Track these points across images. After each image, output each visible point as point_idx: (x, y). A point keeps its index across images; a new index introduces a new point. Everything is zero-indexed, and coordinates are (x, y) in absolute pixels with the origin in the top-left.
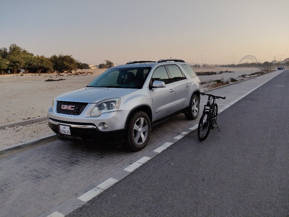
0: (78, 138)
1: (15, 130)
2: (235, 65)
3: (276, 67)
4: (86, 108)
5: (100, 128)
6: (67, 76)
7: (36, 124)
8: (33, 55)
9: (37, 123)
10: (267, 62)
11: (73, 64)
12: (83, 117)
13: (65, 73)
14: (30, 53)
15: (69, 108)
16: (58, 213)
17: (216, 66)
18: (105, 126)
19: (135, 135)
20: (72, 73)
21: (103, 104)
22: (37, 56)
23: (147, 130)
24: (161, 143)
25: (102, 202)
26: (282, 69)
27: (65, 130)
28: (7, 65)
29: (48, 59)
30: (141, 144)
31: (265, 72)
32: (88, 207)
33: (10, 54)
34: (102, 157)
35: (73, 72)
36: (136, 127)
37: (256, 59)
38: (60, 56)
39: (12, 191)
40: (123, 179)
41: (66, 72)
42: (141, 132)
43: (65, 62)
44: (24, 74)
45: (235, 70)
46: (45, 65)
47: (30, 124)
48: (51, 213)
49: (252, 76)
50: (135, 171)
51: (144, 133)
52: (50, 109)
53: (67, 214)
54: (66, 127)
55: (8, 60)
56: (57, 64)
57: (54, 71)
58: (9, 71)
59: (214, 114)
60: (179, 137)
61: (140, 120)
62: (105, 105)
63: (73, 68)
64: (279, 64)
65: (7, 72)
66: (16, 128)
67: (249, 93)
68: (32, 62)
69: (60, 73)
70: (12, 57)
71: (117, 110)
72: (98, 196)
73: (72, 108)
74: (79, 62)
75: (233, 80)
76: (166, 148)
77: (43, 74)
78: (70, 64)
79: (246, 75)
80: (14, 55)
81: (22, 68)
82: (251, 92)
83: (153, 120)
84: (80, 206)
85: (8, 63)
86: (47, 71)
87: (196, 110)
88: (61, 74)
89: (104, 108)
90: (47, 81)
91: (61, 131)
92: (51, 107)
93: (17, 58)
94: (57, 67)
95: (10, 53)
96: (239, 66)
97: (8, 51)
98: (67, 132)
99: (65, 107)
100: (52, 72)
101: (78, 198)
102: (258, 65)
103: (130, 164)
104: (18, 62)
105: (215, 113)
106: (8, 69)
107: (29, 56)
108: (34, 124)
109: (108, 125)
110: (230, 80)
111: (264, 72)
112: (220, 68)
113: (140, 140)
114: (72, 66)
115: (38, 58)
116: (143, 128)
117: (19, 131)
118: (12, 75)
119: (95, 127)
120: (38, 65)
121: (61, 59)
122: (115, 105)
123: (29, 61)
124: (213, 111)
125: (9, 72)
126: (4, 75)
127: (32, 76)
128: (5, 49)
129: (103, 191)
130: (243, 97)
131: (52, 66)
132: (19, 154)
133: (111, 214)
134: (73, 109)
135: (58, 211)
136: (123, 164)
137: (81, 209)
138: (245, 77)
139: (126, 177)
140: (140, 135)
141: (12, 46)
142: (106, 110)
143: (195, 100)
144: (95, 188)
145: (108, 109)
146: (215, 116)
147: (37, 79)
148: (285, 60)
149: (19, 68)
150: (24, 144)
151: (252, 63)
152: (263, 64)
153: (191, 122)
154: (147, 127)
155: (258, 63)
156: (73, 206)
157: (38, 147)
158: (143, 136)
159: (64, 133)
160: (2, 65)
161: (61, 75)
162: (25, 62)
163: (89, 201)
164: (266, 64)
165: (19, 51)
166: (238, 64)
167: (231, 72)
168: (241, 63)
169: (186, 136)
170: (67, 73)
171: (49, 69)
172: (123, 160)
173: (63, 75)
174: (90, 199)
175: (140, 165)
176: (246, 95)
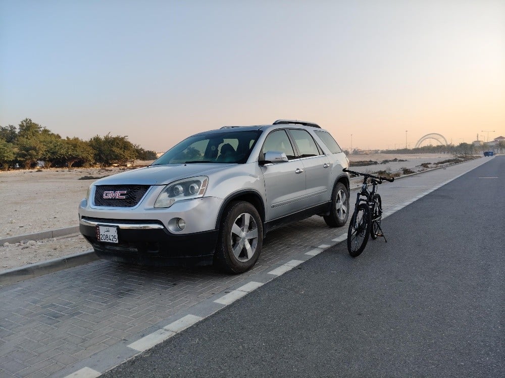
0: (132, 249)
1: (21, 247)
2: (409, 150)
3: (481, 152)
4: (146, 193)
5: (171, 228)
6: (117, 171)
7: (58, 238)
8: (59, 137)
9: (61, 237)
10: (464, 143)
11: (129, 152)
12: (142, 210)
13: (114, 166)
14: (56, 133)
15: (118, 194)
16: (91, 369)
17: (376, 152)
18: (180, 225)
19: (235, 245)
20: (126, 166)
21: (177, 186)
22: (66, 139)
23: (256, 235)
24: (282, 261)
25: (171, 351)
26: (492, 155)
27: (109, 234)
28: (14, 154)
29: (86, 143)
30: (245, 260)
31: (463, 159)
32: (145, 360)
33: (19, 136)
34: (175, 284)
35: (129, 165)
36: (235, 228)
37: (444, 138)
38: (106, 138)
39: (7, 338)
40: (213, 316)
41: (116, 165)
42: (244, 238)
43: (114, 149)
44: (43, 170)
45: (409, 157)
46: (81, 153)
47: (49, 238)
48: (77, 370)
49: (440, 165)
50: (234, 304)
51: (251, 241)
52: (83, 202)
53: (107, 371)
54: (111, 228)
55: (16, 146)
56: (101, 152)
57: (95, 164)
58: (17, 164)
59: (376, 213)
60: (314, 253)
61: (243, 217)
62: (181, 188)
63: (129, 158)
64: (485, 146)
65: (14, 166)
66: (22, 244)
67: (436, 189)
68: (57, 148)
69: (105, 166)
70: (24, 140)
71: (201, 196)
72: (164, 342)
73: (121, 195)
74: (140, 148)
75: (406, 171)
76: (290, 268)
77: (76, 169)
78: (124, 152)
79: (429, 164)
80: (27, 138)
81: (41, 160)
82: (439, 187)
83: (266, 220)
84: (130, 359)
85: (16, 150)
86: (83, 162)
87: (343, 211)
88: (107, 168)
89: (178, 193)
90: (82, 179)
91: (101, 236)
92: (84, 199)
93: (32, 142)
94: (100, 157)
95: (21, 135)
96: (416, 151)
97: (17, 131)
98: (111, 238)
99: (109, 195)
100: (91, 166)
101: (129, 346)
102: (450, 149)
103: (225, 292)
104: (34, 149)
105: (378, 210)
106: (15, 161)
107: (53, 139)
108: (55, 239)
109: (185, 223)
110: (402, 172)
111: (459, 159)
112: (383, 154)
113: (244, 253)
114: (127, 154)
115: (68, 141)
116: (248, 231)
117: (27, 248)
118: (22, 171)
119: (162, 227)
120: (68, 153)
121: (109, 142)
122: (198, 187)
123: (52, 147)
124: (373, 206)
125: (18, 166)
126: (9, 172)
127: (57, 171)
128: (11, 127)
129: (174, 334)
130: (426, 193)
131: (92, 155)
132: (26, 283)
133: (189, 370)
134: (124, 197)
135: (91, 367)
136: (213, 294)
137: (132, 362)
138: (428, 167)
139: (218, 313)
140: (244, 245)
141: (25, 124)
142: (182, 197)
143: (341, 191)
144: (161, 330)
145: (185, 195)
146: (377, 216)
147: (65, 176)
148: (496, 140)
149: (35, 160)
150: (35, 266)
151: (438, 146)
152: (458, 147)
153: (336, 230)
154: (255, 230)
155: (448, 146)
156: (118, 358)
157: (60, 272)
158: (248, 246)
159: (106, 241)
160: (5, 155)
161: (107, 170)
162: (45, 148)
163: (149, 350)
164: (463, 146)
165: (35, 131)
166: (414, 148)
167: (403, 161)
168: (420, 147)
169: (326, 251)
170: (118, 166)
171: (87, 160)
172: (213, 287)
173: (111, 170)
174: (150, 348)
175: (243, 294)
176: (432, 191)
